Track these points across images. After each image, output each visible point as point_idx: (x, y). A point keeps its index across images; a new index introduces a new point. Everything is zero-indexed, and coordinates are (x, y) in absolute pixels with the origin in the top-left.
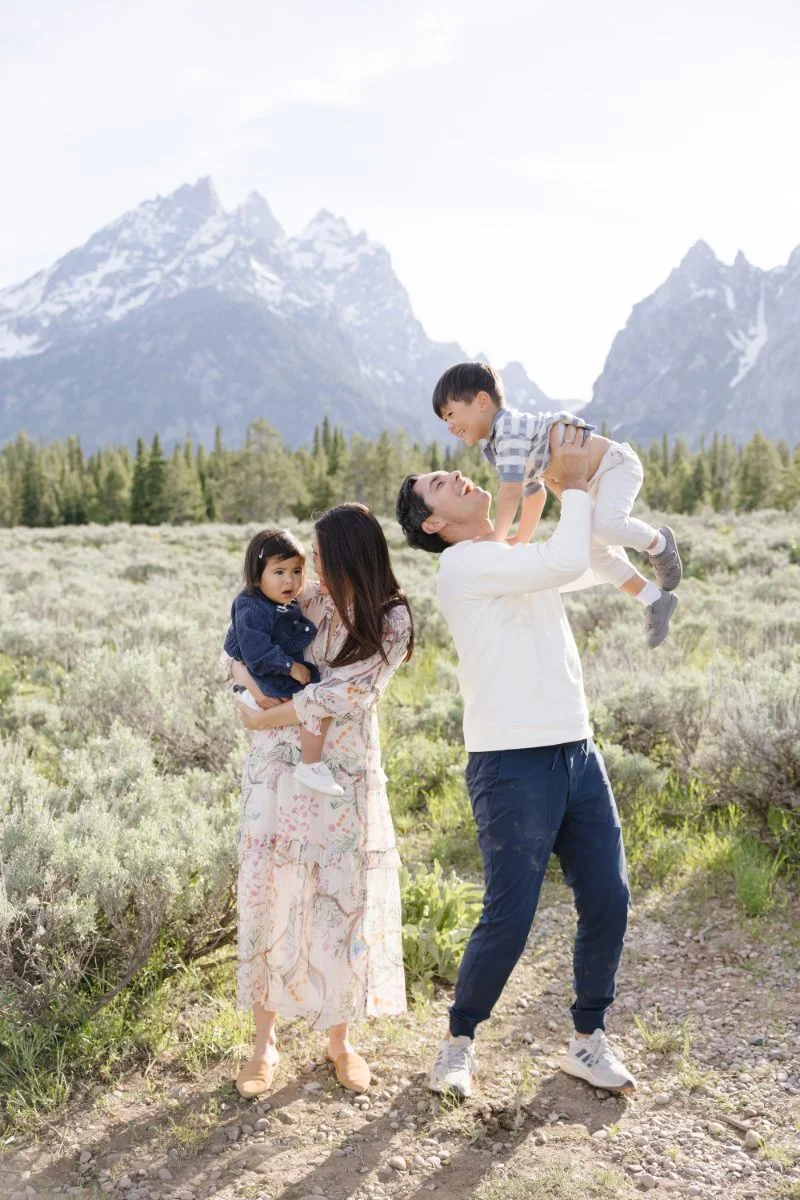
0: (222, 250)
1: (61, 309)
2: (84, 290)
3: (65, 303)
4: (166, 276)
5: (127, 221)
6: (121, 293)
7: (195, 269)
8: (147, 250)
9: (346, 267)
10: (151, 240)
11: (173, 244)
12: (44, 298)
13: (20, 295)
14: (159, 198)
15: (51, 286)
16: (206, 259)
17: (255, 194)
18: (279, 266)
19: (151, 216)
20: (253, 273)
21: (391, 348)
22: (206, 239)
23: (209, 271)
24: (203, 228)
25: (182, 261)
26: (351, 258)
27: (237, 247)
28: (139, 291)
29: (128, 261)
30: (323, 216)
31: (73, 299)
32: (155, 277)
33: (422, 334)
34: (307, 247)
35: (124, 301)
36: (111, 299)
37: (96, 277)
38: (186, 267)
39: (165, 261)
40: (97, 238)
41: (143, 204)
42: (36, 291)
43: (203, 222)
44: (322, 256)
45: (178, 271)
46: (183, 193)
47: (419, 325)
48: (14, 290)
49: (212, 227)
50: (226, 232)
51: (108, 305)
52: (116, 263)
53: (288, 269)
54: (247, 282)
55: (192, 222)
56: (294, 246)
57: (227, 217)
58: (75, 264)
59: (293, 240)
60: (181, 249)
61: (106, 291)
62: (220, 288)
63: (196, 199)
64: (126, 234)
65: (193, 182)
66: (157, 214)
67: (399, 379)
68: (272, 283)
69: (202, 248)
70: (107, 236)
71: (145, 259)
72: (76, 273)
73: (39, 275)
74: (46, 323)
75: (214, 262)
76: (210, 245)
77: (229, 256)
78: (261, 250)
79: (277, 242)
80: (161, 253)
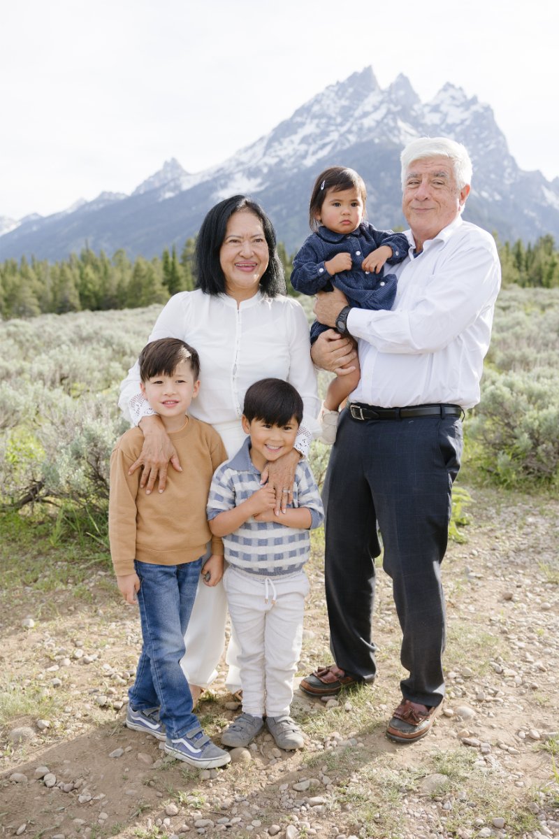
0: (378, 115)
1: (276, 160)
2: (289, 147)
3: (278, 156)
4: (341, 135)
5: (317, 100)
6: (313, 148)
7: (361, 129)
8: (330, 118)
9: (463, 122)
10: (332, 111)
11: (346, 113)
12: (264, 154)
13: (250, 153)
14: (338, 83)
15: (269, 146)
16: (368, 122)
17: (401, 76)
18: (416, 123)
19: (333, 95)
20: (399, 130)
21: (493, 176)
22: (368, 108)
23: (370, 130)
24: (366, 101)
25: (352, 124)
26: (466, 115)
27: (389, 112)
28: (324, 145)
29: (318, 126)
30: (448, 86)
31: (282, 153)
32: (334, 136)
33: (515, 167)
34: (436, 109)
35: (314, 153)
36: (307, 152)
37: (297, 138)
38: (355, 128)
39: (341, 125)
40: (298, 113)
41: (327, 88)
42: (259, 149)
43: (366, 96)
44: (446, 115)
45: (349, 131)
46: (354, 78)
47: (512, 159)
48: (246, 150)
49: (373, 99)
50: (382, 102)
51: (304, 157)
52: (310, 128)
53: (422, 125)
54: (395, 135)
55: (358, 97)
56: (426, 110)
57: (382, 92)
58: (285, 129)
59: (427, 105)
60: (352, 116)
61: (303, 147)
62: (377, 141)
63: (362, 82)
64: (316, 108)
65: (360, 70)
66: (337, 93)
67: (498, 197)
68: (412, 135)
69: (365, 115)
70: (304, 111)
71: (328, 124)
72: (284, 136)
73: (261, 139)
74: (265, 170)
75: (373, 124)
76: (371, 113)
77: (383, 119)
78: (405, 113)
79: (416, 107)
80: (339, 120)
